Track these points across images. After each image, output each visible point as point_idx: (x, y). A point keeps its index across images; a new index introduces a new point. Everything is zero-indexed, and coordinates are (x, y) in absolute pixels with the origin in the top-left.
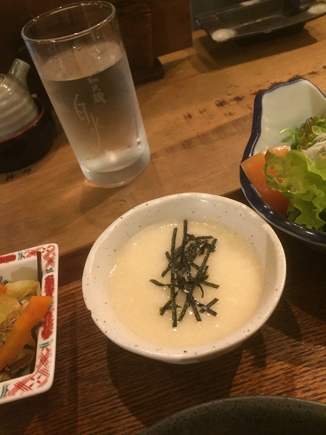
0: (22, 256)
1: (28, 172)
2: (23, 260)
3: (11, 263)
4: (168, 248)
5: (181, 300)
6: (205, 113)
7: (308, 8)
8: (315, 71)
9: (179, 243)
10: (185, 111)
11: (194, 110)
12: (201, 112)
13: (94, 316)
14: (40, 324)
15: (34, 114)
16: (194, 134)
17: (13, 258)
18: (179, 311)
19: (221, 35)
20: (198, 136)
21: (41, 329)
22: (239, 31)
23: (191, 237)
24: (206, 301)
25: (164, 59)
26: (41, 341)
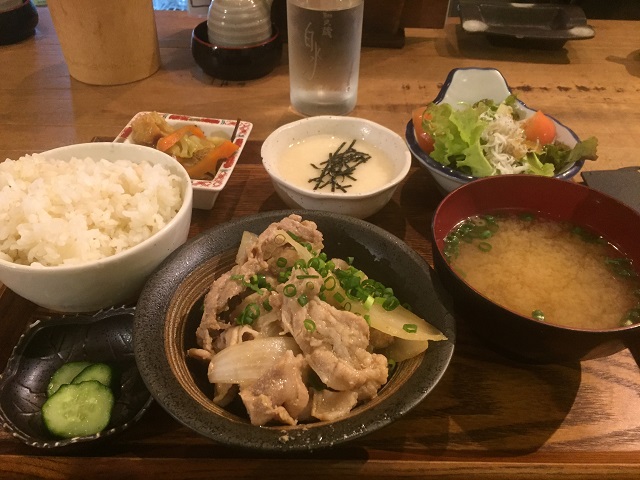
0: (224, 123)
1: (243, 85)
2: (224, 126)
3: (215, 125)
4: (333, 152)
5: (326, 179)
6: (423, 90)
7: (572, 28)
8: (548, 87)
9: (342, 151)
10: (406, 82)
11: (414, 84)
12: (420, 88)
13: (264, 161)
14: (225, 160)
15: (267, 36)
16: (404, 103)
17: (217, 122)
18: (321, 184)
19: (472, 26)
20: (407, 105)
21: (224, 163)
22: (491, 28)
23: (354, 151)
24: (343, 185)
25: (409, 32)
26: (222, 168)
